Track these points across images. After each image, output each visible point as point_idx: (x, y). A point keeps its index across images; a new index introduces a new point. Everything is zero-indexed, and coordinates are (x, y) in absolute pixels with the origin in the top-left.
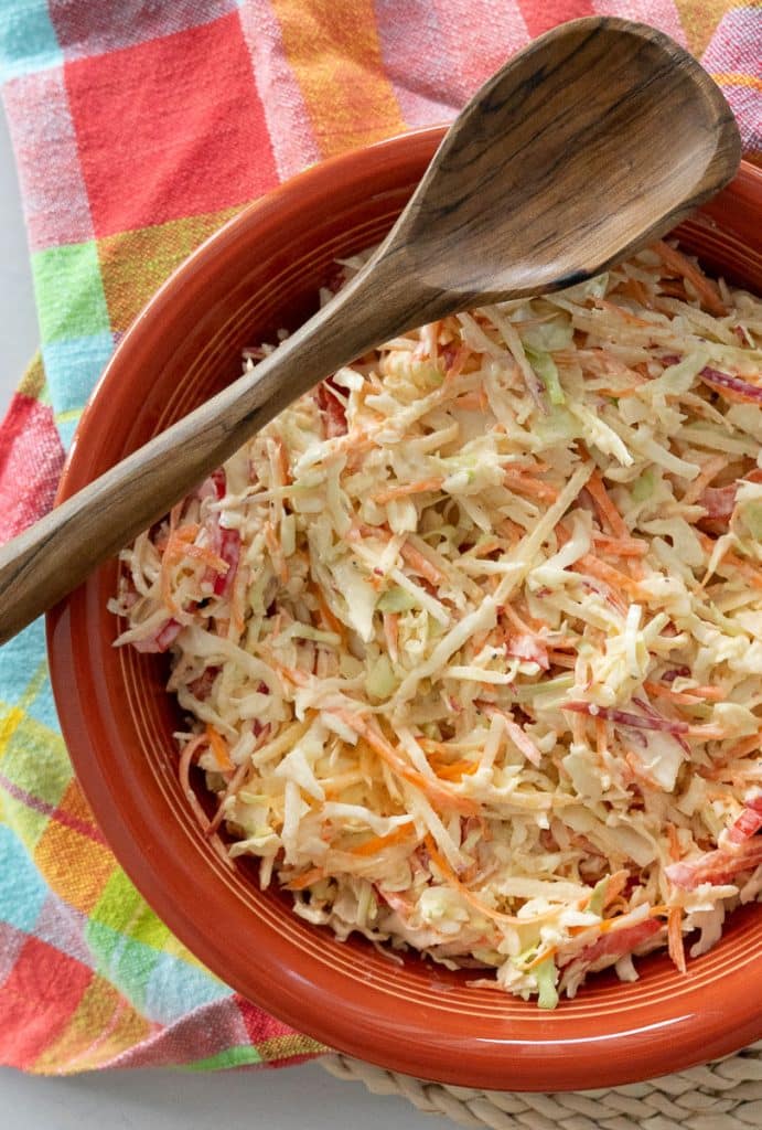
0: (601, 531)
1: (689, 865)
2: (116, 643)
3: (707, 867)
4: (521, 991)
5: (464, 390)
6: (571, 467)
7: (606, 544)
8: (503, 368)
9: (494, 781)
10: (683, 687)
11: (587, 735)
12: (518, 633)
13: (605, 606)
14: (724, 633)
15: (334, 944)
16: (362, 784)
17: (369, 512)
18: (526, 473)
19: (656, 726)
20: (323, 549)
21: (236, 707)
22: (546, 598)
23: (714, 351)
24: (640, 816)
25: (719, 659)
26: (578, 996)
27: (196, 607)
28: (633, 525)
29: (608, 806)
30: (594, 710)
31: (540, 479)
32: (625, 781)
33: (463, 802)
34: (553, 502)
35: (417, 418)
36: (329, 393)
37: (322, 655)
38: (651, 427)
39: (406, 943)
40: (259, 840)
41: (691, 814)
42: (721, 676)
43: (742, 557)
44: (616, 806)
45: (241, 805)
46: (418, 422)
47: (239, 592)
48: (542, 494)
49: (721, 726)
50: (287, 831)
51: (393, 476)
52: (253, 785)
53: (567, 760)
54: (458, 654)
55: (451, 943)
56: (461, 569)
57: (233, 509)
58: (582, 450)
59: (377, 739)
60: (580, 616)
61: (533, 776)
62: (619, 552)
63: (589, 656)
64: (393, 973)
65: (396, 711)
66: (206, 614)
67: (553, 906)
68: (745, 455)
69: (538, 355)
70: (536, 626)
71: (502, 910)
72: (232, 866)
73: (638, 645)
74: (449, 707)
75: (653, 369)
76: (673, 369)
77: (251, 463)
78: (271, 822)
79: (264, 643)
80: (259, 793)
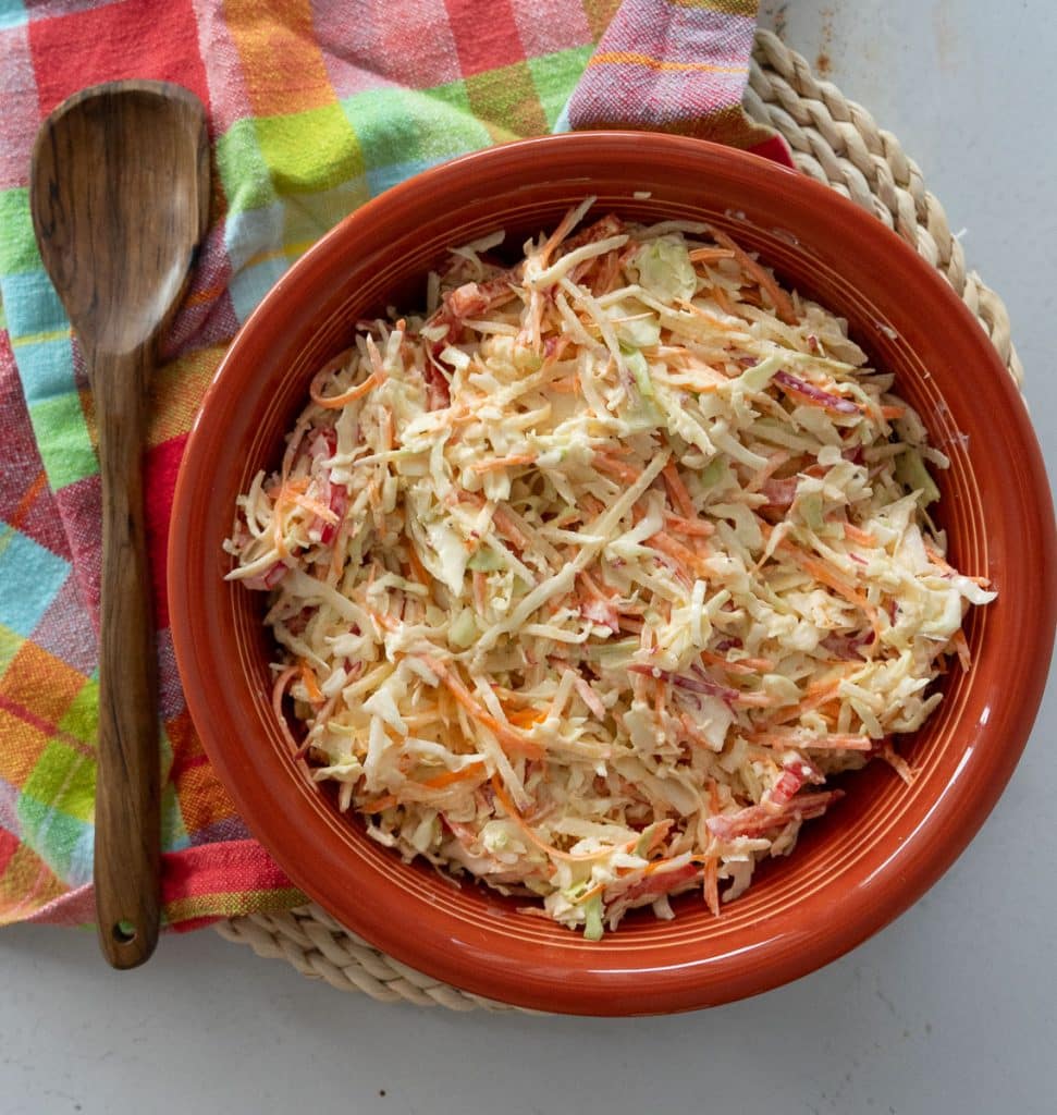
0: (672, 510)
1: (728, 819)
2: (228, 577)
3: (743, 821)
4: (567, 921)
5: (560, 376)
6: (651, 452)
7: (677, 523)
8: (598, 359)
9: (561, 730)
10: (736, 658)
11: (648, 695)
12: (591, 598)
13: (672, 580)
14: (776, 611)
15: (400, 865)
16: (439, 724)
17: (466, 479)
18: (611, 455)
19: (711, 691)
20: (421, 510)
21: (329, 645)
22: (621, 569)
23: (786, 356)
24: (687, 771)
25: (771, 635)
26: (618, 930)
27: (301, 552)
28: (701, 507)
29: (658, 759)
30: (657, 673)
31: (623, 461)
32: (677, 739)
33: (531, 747)
34: (633, 482)
35: (515, 397)
36: (436, 369)
37: (410, 603)
38: (726, 421)
39: (464, 869)
40: (343, 767)
41: (731, 771)
42: (770, 649)
43: (795, 543)
44: (665, 759)
45: (328, 734)
46: (514, 401)
47: (342, 542)
48: (624, 474)
49: (766, 695)
50: (369, 760)
51: (490, 448)
52: (341, 717)
53: (627, 715)
54: (537, 613)
55: (509, 872)
56: (543, 536)
57: (343, 466)
58: (663, 437)
59: (456, 684)
60: (649, 587)
61: (595, 728)
62: (687, 531)
63: (655, 624)
64: (452, 895)
65: (475, 660)
66: (309, 559)
67: (603, 847)
68: (806, 452)
69: (630, 350)
70: (609, 593)
71: (554, 845)
72: (316, 788)
73: (703, 618)
74: (525, 660)
75: (731, 369)
76: (750, 370)
77: (359, 426)
78: (354, 752)
79: (358, 589)
80: (346, 725)
